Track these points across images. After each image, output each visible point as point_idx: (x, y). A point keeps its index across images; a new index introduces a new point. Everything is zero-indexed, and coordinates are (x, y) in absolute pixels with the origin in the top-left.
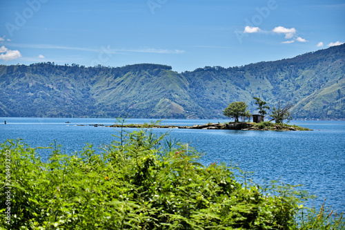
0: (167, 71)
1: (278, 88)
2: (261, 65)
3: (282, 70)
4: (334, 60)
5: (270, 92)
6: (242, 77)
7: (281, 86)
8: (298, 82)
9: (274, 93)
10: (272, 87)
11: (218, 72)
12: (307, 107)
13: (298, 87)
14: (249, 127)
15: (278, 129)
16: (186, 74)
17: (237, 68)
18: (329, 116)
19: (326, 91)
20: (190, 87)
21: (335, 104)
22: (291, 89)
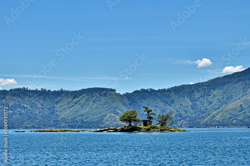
0: (112, 93)
1: (195, 104)
2: (183, 87)
3: (198, 91)
4: (237, 82)
5: (190, 107)
6: (169, 96)
7: (198, 103)
8: (211, 100)
9: (193, 108)
10: (191, 104)
11: (151, 93)
12: (218, 118)
13: (211, 103)
14: (139, 130)
15: (162, 131)
16: (127, 95)
17: (165, 89)
18: (234, 124)
19: (231, 106)
20: (130, 104)
21: (238, 115)
22: (205, 105)
